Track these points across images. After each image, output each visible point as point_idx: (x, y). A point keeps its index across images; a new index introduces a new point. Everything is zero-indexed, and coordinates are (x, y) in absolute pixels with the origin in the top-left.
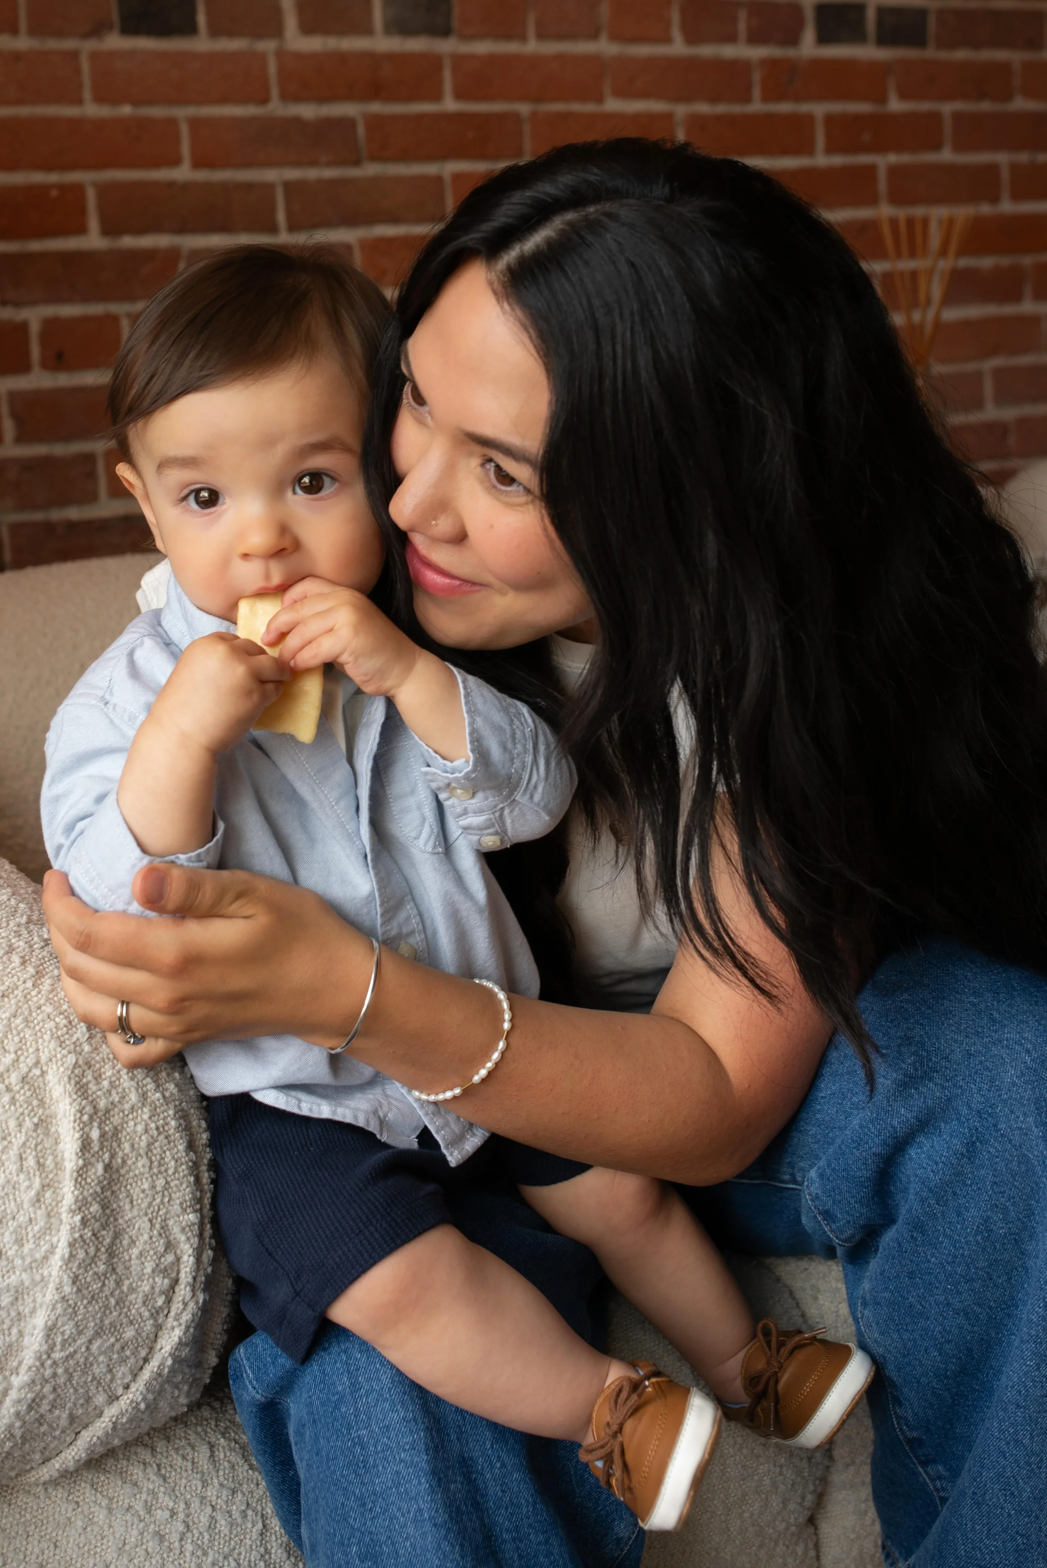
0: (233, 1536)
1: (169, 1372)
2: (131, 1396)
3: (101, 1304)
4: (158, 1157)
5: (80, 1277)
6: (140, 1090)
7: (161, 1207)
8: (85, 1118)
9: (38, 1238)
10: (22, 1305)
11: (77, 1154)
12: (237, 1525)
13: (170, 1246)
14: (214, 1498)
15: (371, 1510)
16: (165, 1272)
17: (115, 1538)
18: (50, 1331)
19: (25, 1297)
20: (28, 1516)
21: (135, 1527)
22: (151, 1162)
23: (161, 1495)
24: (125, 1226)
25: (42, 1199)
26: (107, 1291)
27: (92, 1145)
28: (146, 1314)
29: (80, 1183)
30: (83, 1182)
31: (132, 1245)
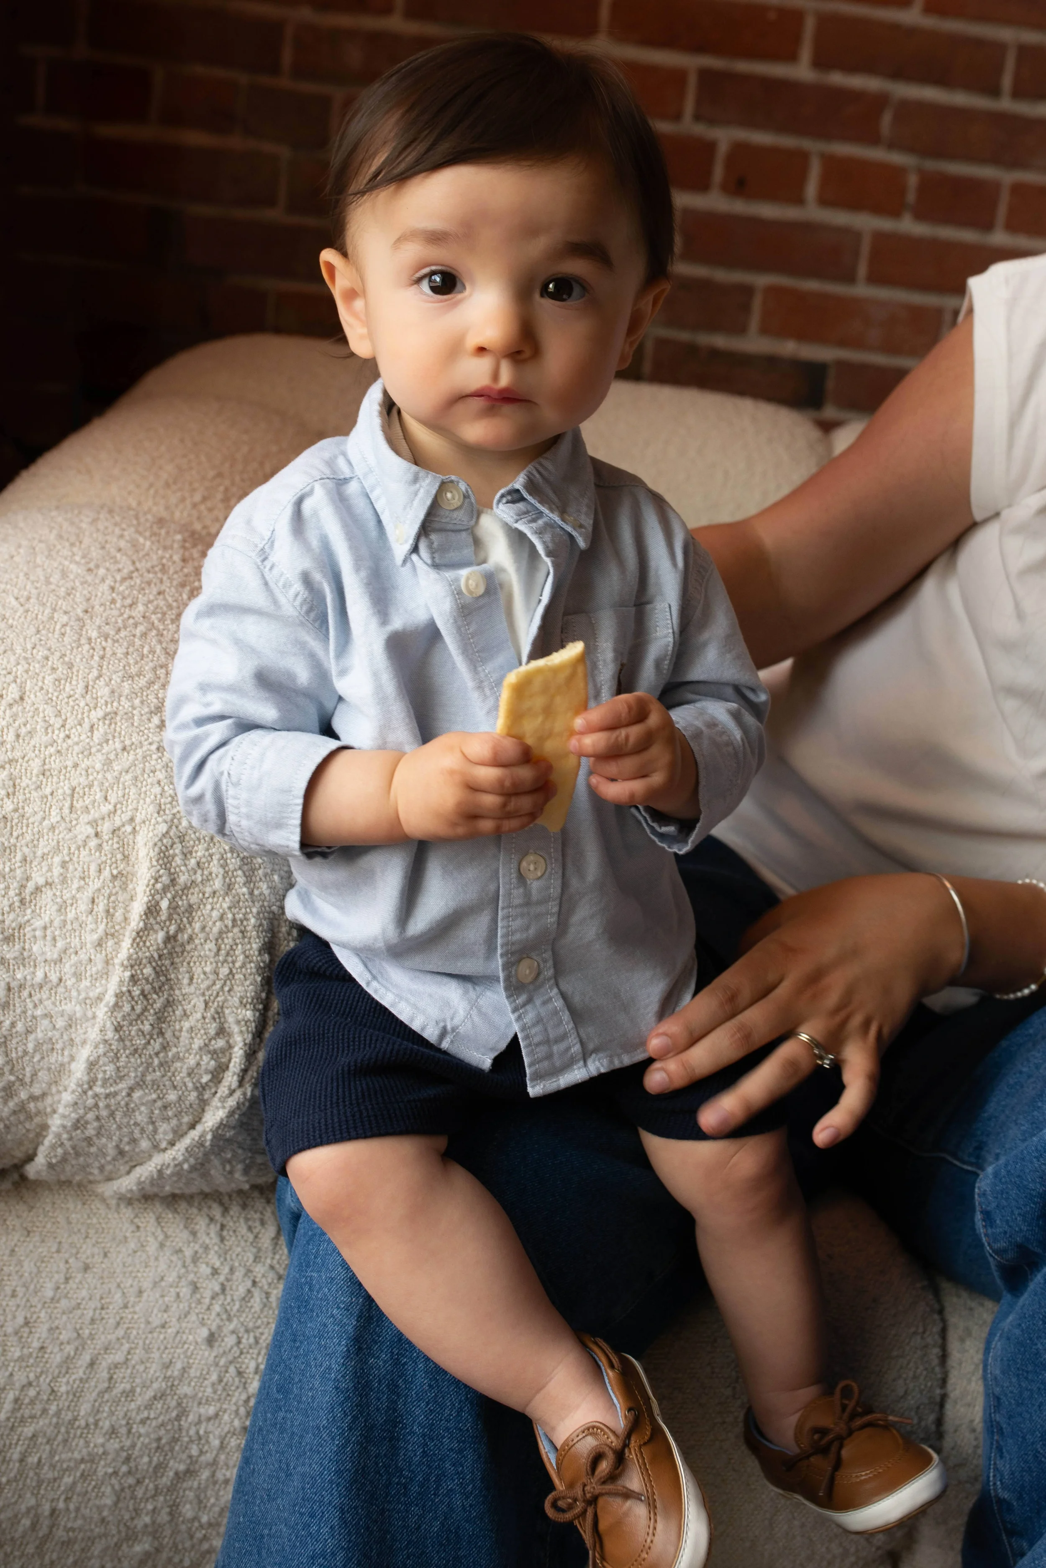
0: (262, 1316)
1: (211, 1145)
2: (174, 1153)
3: (143, 1060)
4: (228, 947)
5: (125, 1028)
6: (227, 880)
7: (221, 993)
8: (159, 886)
9: (95, 979)
10: (75, 1033)
11: (141, 916)
12: (270, 1308)
13: (222, 1031)
14: (260, 1275)
15: (297, 1348)
16: (214, 1053)
17: (156, 1271)
18: (92, 1065)
19: (79, 1027)
20: (95, 1221)
21: (177, 1269)
22: (219, 950)
23: (212, 1252)
24: (181, 998)
25: (104, 945)
26: (150, 1050)
27: (161, 913)
28: (190, 1085)
29: (138, 944)
30: (141, 944)
31: (185, 1018)
